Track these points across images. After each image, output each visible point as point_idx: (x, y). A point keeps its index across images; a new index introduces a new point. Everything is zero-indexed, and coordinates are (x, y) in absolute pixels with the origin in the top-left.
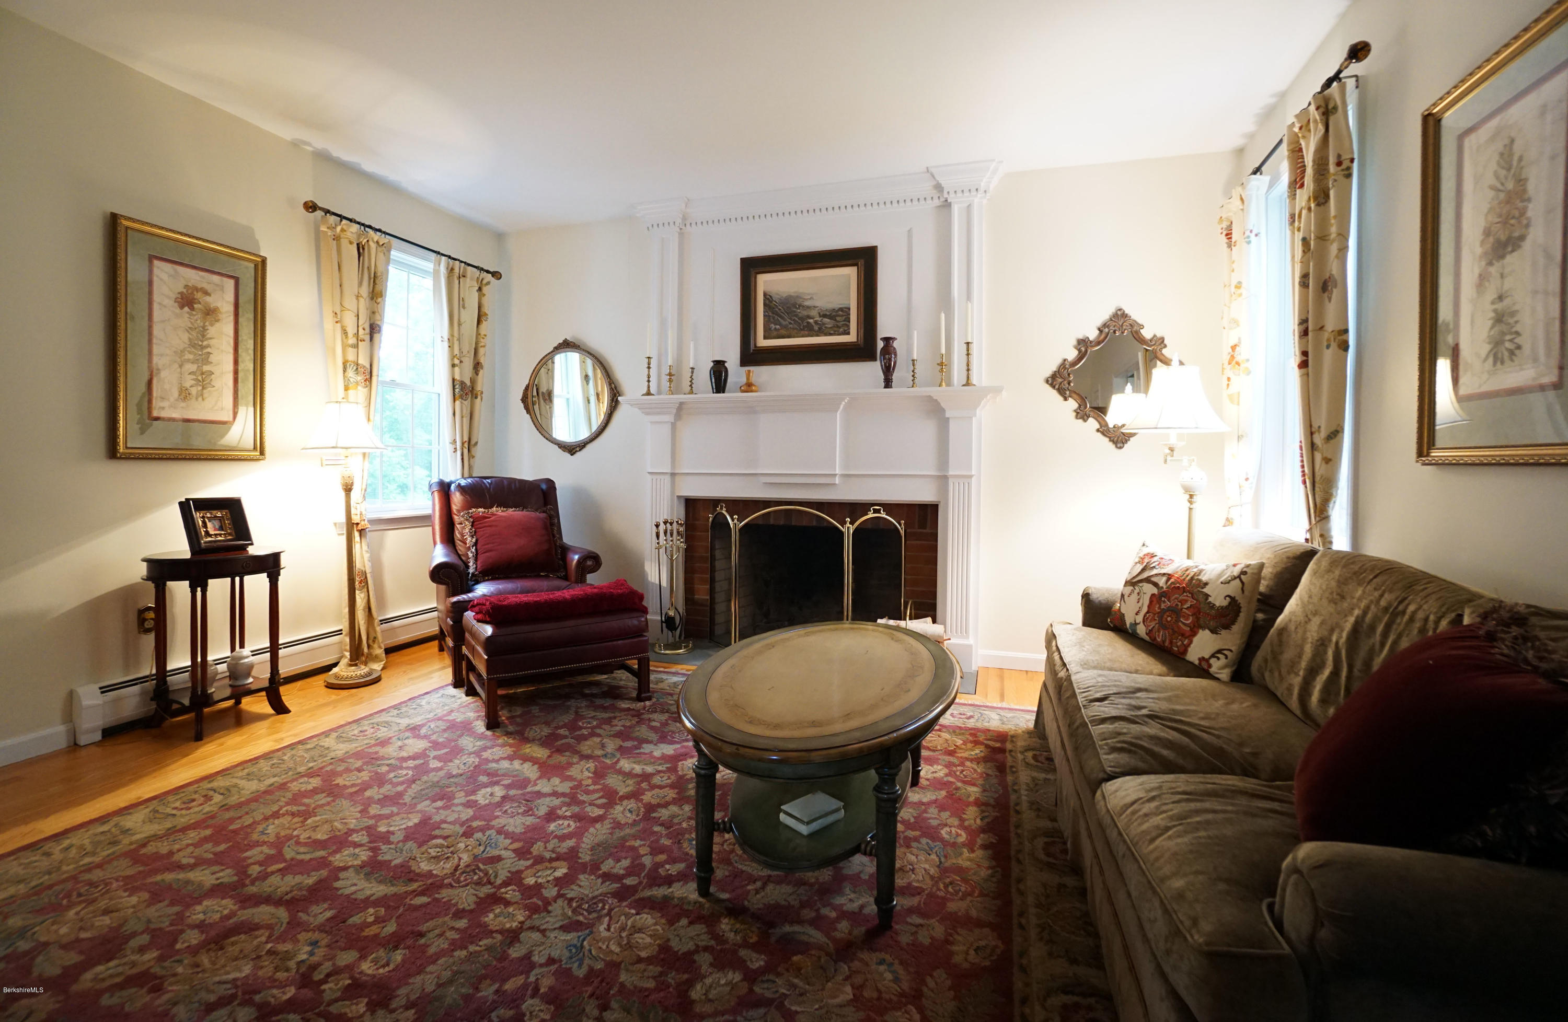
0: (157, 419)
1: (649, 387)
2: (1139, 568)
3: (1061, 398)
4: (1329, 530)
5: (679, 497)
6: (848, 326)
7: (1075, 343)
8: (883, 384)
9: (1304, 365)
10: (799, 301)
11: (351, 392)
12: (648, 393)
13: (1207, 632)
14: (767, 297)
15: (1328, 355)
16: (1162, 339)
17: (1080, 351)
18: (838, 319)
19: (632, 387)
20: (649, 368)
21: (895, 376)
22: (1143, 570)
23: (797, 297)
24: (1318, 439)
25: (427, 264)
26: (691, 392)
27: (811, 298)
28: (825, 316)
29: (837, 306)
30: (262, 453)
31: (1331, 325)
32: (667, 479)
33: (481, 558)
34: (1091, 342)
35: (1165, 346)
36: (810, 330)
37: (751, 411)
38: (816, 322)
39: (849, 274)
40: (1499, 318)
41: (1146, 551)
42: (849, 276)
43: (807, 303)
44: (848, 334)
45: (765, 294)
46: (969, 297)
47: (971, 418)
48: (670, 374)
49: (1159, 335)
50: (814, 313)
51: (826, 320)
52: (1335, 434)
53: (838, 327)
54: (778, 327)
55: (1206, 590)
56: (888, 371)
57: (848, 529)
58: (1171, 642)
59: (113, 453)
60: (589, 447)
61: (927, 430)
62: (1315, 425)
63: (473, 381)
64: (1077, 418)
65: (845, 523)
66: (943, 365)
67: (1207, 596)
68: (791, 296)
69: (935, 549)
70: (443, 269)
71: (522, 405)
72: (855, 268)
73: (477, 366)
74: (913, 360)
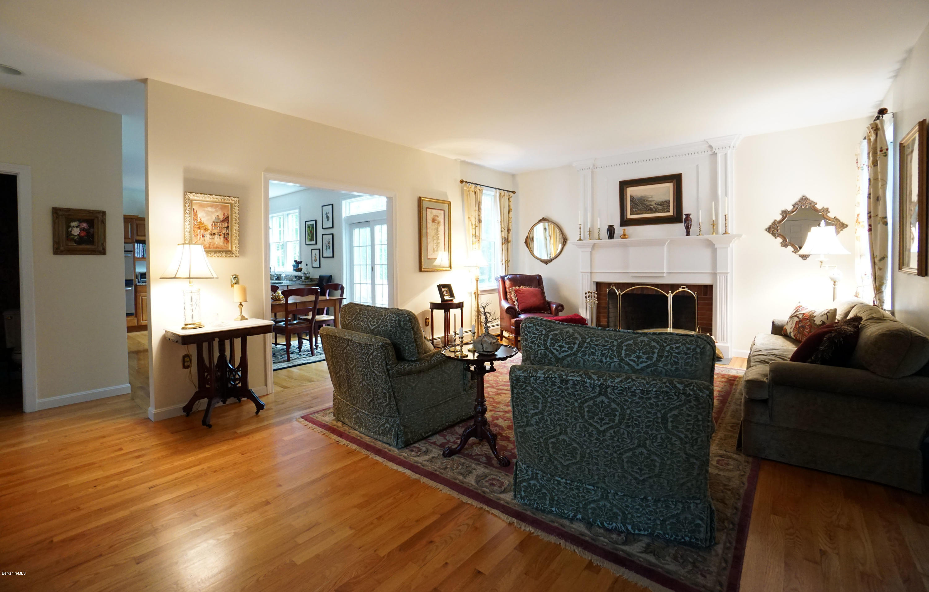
0: (429, 259)
1: (580, 237)
2: (795, 311)
3: (774, 238)
4: (882, 297)
5: (594, 282)
6: (669, 209)
7: (780, 212)
8: (685, 234)
9: (870, 230)
10: (646, 199)
11: (474, 245)
12: (580, 240)
15: (880, 226)
16: (827, 209)
17: (783, 216)
18: (664, 205)
19: (573, 237)
20: (580, 229)
21: (691, 230)
22: (796, 312)
23: (645, 197)
24: (877, 260)
25: (492, 192)
26: (599, 239)
27: (652, 197)
28: (658, 204)
29: (663, 200)
30: (451, 268)
31: (880, 215)
32: (589, 274)
33: (520, 305)
34: (789, 212)
35: (829, 212)
36: (651, 211)
37: (625, 246)
38: (654, 207)
39: (669, 186)
41: (799, 305)
43: (650, 199)
44: (669, 212)
45: (631, 196)
46: (726, 195)
47: (727, 248)
48: (590, 231)
49: (825, 207)
50: (653, 203)
51: (659, 206)
52: (884, 258)
53: (665, 209)
54: (637, 210)
55: (815, 319)
56: (688, 228)
57: (670, 295)
58: (802, 338)
59: (420, 270)
60: (554, 261)
61: (707, 253)
62: (875, 255)
63: (508, 236)
64: (782, 246)
65: (669, 293)
66: (714, 225)
67: (815, 321)
68: (642, 197)
69: (711, 304)
70: (498, 195)
71: (525, 244)
72: (672, 184)
73: (509, 230)
74: (700, 223)
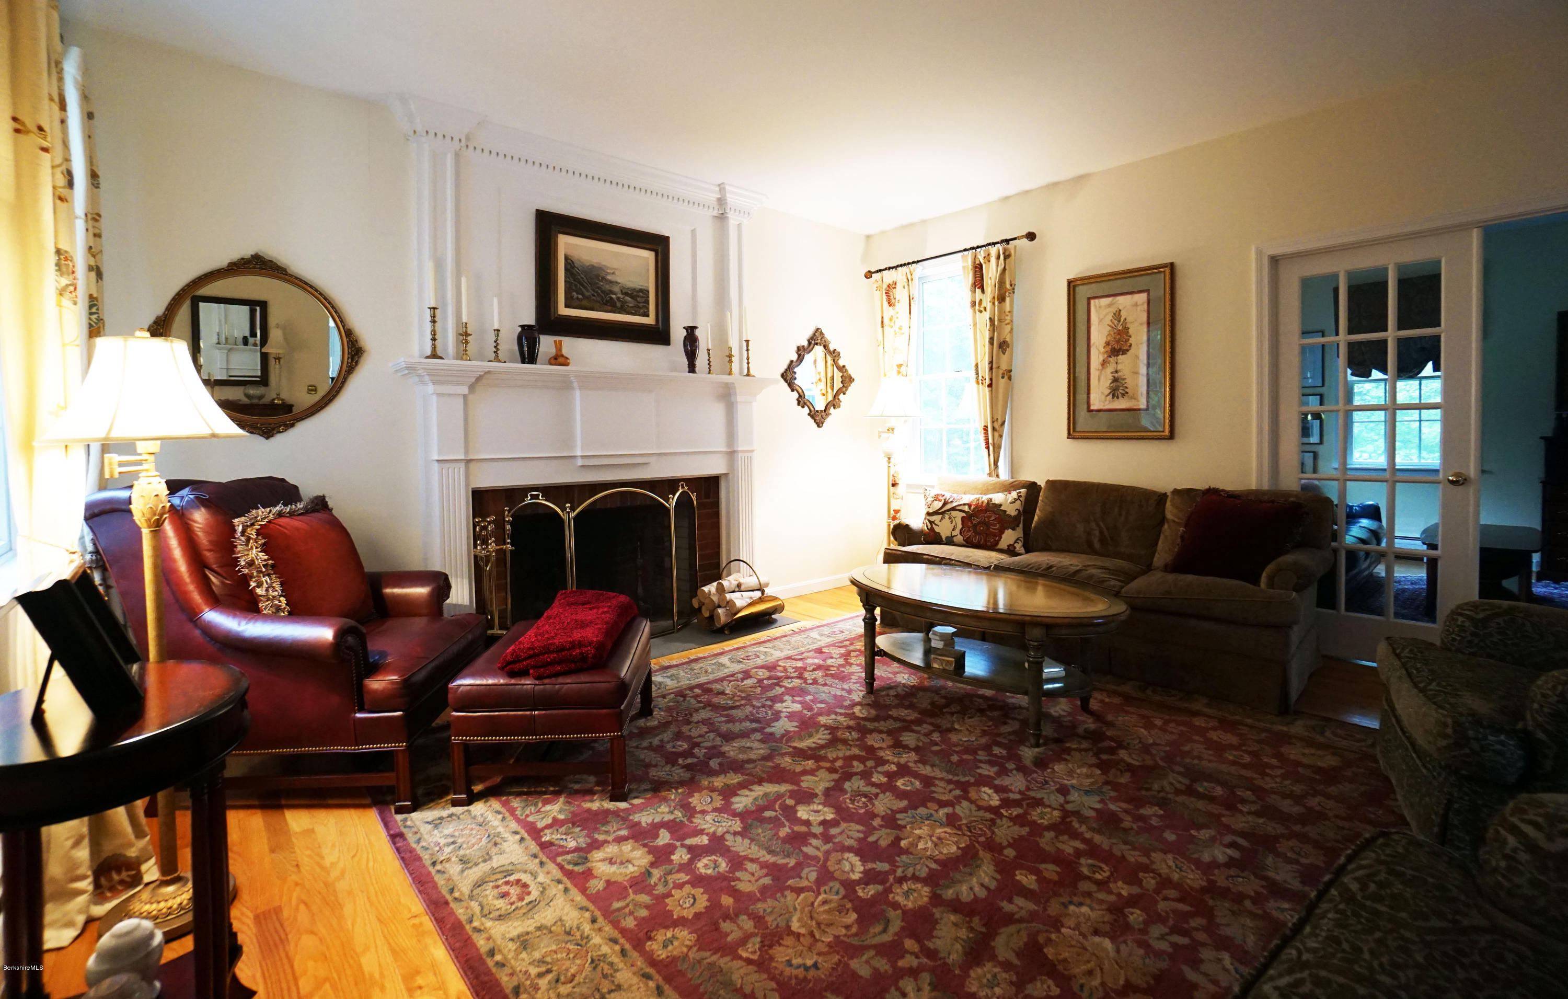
1: (435, 346)
2: (936, 504)
3: (790, 391)
6: (648, 309)
7: (796, 348)
8: (689, 369)
9: (990, 385)
10: (603, 274)
12: (435, 356)
13: (1010, 530)
14: (569, 261)
15: (1002, 382)
17: (799, 355)
18: (638, 299)
19: (379, 345)
20: (433, 321)
21: (698, 363)
22: (942, 504)
23: (600, 268)
24: (996, 425)
26: (497, 359)
27: (613, 273)
28: (626, 294)
29: (635, 286)
32: (462, 466)
34: (805, 349)
36: (613, 307)
37: (564, 386)
38: (618, 298)
39: (647, 256)
40: (1115, 380)
41: (938, 493)
42: (647, 259)
43: (609, 277)
44: (648, 316)
45: (566, 258)
47: (751, 403)
48: (466, 334)
50: (616, 289)
51: (628, 298)
52: (1004, 423)
53: (638, 307)
54: (580, 296)
55: (1002, 509)
56: (692, 357)
57: (671, 504)
58: (986, 539)
60: (302, 425)
61: (717, 412)
64: (798, 404)
65: (672, 497)
66: (731, 357)
67: (1005, 511)
68: (593, 266)
72: (651, 253)
74: (709, 349)
